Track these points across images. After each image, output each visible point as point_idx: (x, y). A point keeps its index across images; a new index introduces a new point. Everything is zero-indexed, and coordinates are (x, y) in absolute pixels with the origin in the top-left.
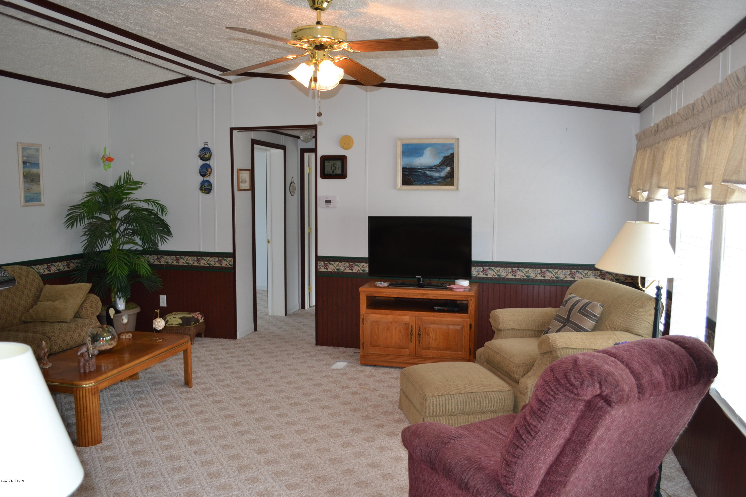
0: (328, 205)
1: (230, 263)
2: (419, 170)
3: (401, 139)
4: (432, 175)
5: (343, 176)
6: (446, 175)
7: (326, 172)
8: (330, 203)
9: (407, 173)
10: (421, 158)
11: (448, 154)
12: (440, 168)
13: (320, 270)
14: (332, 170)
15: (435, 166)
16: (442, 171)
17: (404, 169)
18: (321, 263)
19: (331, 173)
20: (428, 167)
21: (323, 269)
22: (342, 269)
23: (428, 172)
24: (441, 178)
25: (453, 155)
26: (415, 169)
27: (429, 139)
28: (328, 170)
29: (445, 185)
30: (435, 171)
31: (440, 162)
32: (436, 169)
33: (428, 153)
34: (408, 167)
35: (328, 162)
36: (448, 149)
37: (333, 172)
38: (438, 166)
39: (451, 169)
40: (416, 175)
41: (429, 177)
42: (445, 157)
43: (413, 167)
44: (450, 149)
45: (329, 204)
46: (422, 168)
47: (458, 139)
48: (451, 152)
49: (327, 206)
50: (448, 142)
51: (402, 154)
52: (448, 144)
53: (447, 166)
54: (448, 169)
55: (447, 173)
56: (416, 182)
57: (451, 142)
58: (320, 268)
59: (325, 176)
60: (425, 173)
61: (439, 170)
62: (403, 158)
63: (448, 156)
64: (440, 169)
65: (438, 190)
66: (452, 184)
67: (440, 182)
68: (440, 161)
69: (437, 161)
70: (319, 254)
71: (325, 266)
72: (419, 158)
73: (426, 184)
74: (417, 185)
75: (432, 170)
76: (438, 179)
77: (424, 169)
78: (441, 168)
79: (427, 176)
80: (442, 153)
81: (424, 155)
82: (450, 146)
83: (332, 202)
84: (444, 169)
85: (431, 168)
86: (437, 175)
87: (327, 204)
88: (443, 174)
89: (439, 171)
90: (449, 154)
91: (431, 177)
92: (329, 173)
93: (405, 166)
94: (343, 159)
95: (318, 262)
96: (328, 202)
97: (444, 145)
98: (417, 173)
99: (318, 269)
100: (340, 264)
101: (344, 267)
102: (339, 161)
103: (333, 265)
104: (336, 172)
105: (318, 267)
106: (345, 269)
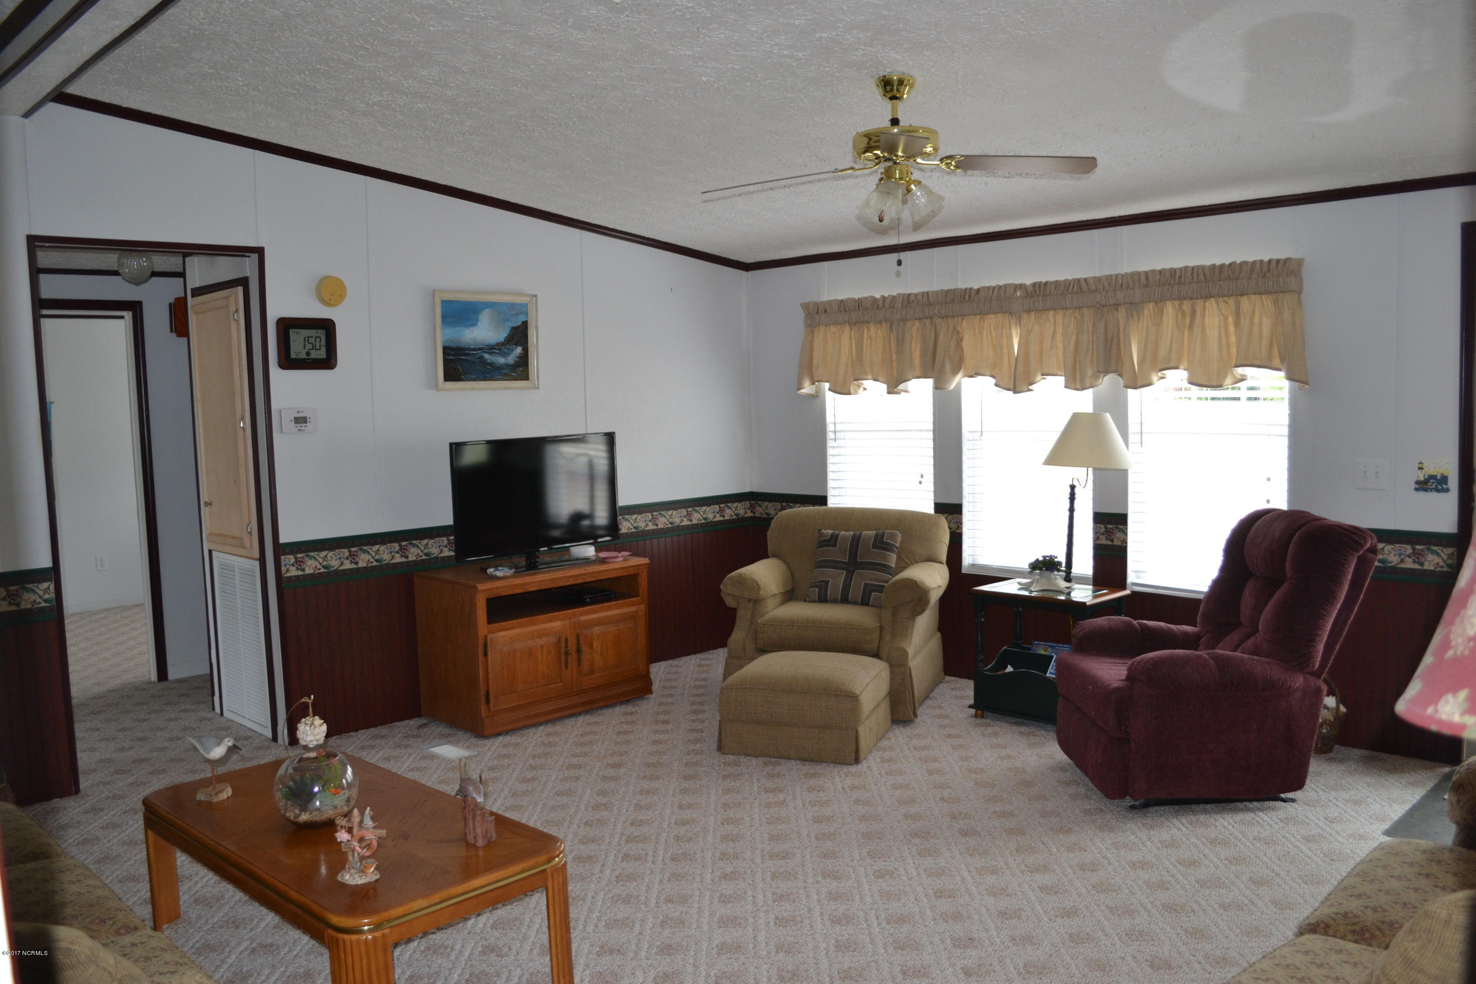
0: (302, 428)
1: (46, 596)
2: (471, 352)
3: (442, 291)
4: (494, 360)
5: (328, 362)
6: (516, 361)
7: (293, 356)
8: (306, 422)
9: (451, 357)
10: (474, 329)
11: (518, 322)
12: (506, 348)
13: (288, 575)
14: (306, 350)
15: (498, 344)
16: (509, 354)
17: (446, 350)
18: (288, 560)
19: (305, 357)
20: (487, 346)
21: (294, 572)
22: (335, 563)
23: (487, 356)
24: (507, 366)
25: (525, 324)
26: (464, 349)
27: (491, 293)
28: (298, 349)
29: (516, 379)
30: (497, 353)
31: (506, 338)
32: (500, 349)
33: (485, 318)
34: (452, 345)
35: (297, 332)
36: (518, 314)
37: (308, 354)
38: (503, 344)
39: (523, 349)
40: (467, 360)
42: (513, 328)
43: (462, 345)
44: (522, 313)
45: (303, 425)
47: (536, 296)
48: (522, 318)
49: (299, 430)
50: (518, 300)
51: (442, 320)
52: (517, 304)
53: (517, 344)
54: (519, 350)
55: (517, 357)
56: (467, 374)
57: (523, 300)
58: (288, 571)
59: (288, 362)
60: (482, 357)
61: (505, 353)
62: (443, 328)
63: (518, 327)
64: (506, 351)
65: (506, 388)
66: (526, 378)
67: (506, 375)
68: (506, 335)
69: (500, 336)
70: (283, 539)
71: (299, 563)
72: (471, 328)
73: (485, 379)
74: (469, 380)
75: (494, 352)
76: (503, 369)
80: (509, 320)
81: (479, 323)
82: (523, 309)
83: (308, 420)
84: (512, 350)
85: (491, 349)
86: (501, 360)
87: (299, 425)
88: (511, 359)
89: (504, 355)
90: (519, 324)
91: (492, 364)
92: (301, 356)
93: (447, 345)
94: (327, 327)
95: (282, 557)
96: (301, 420)
97: (511, 306)
98: (468, 358)
99: (283, 573)
100: (331, 554)
101: (340, 559)
102: (319, 331)
103: (315, 558)
104: (314, 355)
105: (283, 569)
106: (342, 564)
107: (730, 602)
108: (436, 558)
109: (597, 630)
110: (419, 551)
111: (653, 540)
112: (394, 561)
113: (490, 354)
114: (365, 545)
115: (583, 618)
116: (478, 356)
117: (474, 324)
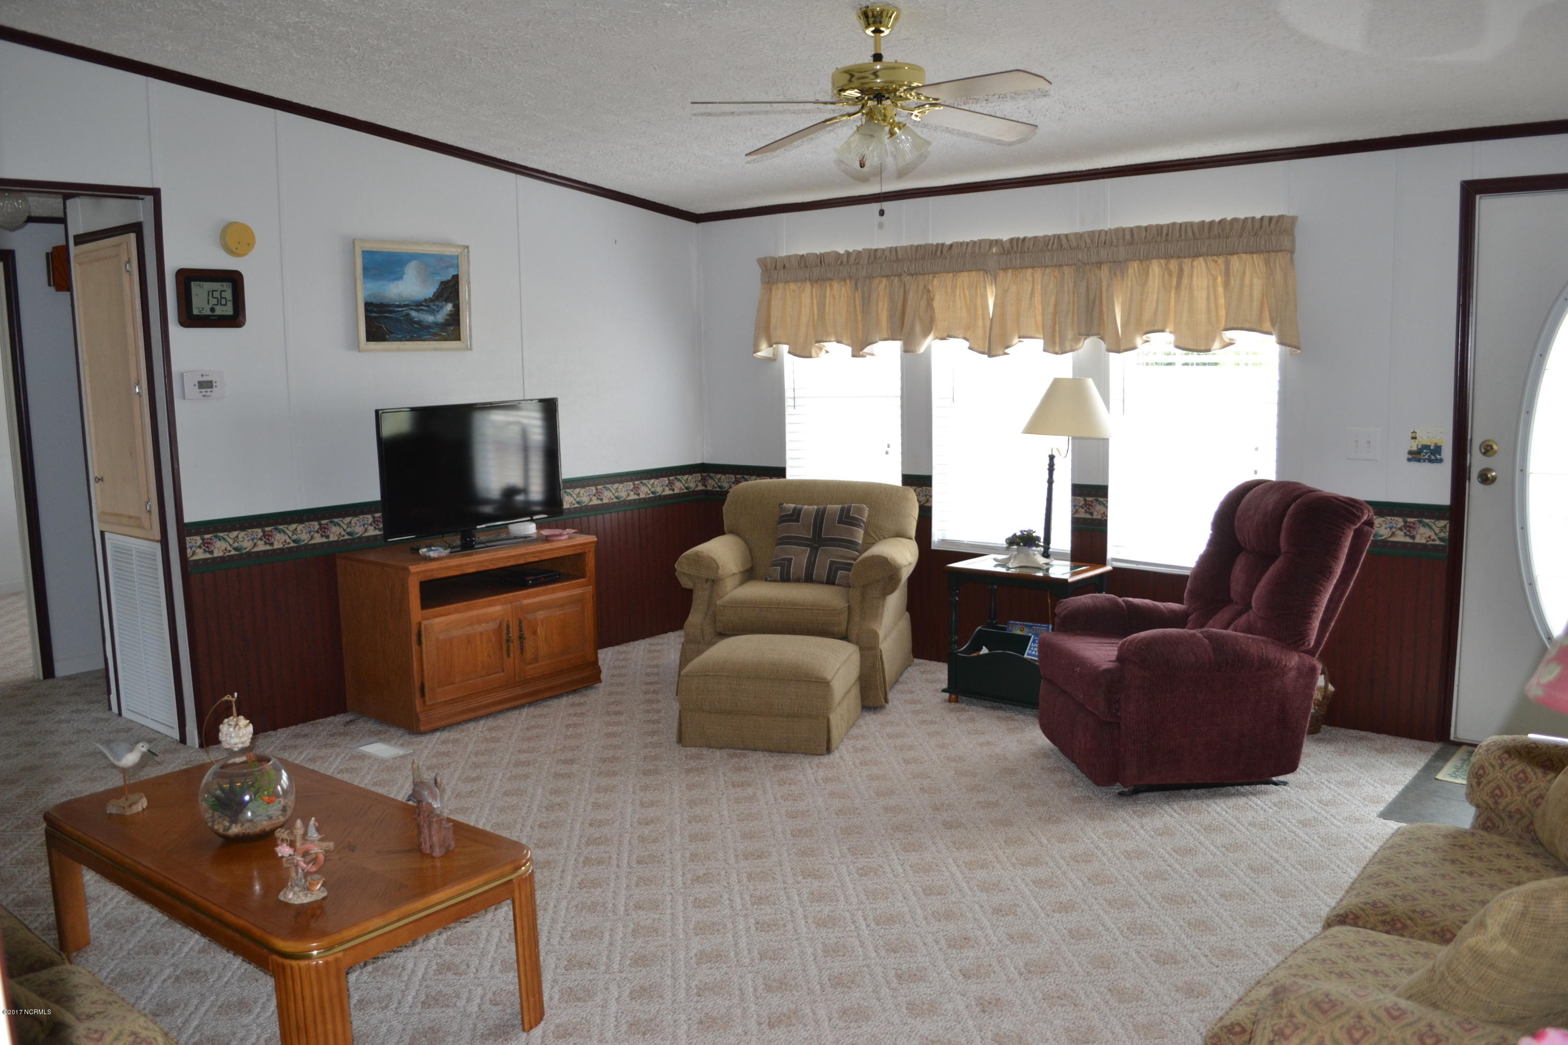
0: (208, 394)
2: (396, 309)
3: (362, 240)
4: (421, 319)
5: (235, 319)
6: (446, 320)
7: (195, 312)
8: (211, 387)
9: (373, 315)
10: (400, 283)
11: (447, 276)
12: (434, 305)
13: (195, 558)
14: (210, 306)
15: (426, 300)
16: (438, 311)
17: (369, 306)
18: (194, 541)
19: (209, 313)
21: (201, 555)
22: (247, 545)
23: (414, 314)
24: (436, 324)
25: (456, 278)
26: (389, 305)
27: (416, 243)
28: (201, 302)
29: (446, 339)
31: (435, 293)
32: (428, 306)
33: (411, 271)
34: (375, 301)
35: (199, 285)
36: (447, 267)
37: (212, 310)
38: (431, 300)
39: (454, 306)
40: (391, 318)
41: (416, 322)
42: (442, 283)
43: (386, 301)
44: (452, 266)
45: (209, 390)
46: (402, 303)
47: (467, 247)
48: (452, 272)
49: (204, 396)
50: (448, 251)
51: (364, 274)
52: (447, 256)
53: (447, 300)
54: (449, 307)
55: (448, 315)
56: (392, 333)
57: (454, 251)
58: (194, 553)
59: (190, 319)
60: (408, 315)
61: (434, 310)
62: (364, 283)
63: (448, 281)
64: (435, 307)
65: (436, 349)
66: (458, 338)
67: (436, 334)
68: (434, 290)
69: (428, 291)
70: (188, 518)
71: (206, 545)
72: (396, 282)
73: (412, 339)
74: (394, 341)
75: (422, 309)
76: (432, 329)
77: (406, 306)
78: (437, 306)
79: (411, 321)
80: (438, 274)
81: (405, 277)
82: (452, 261)
83: (214, 384)
84: (442, 307)
85: (419, 305)
86: (430, 318)
87: (203, 390)
88: (441, 317)
89: (433, 312)
90: (450, 278)
91: (419, 323)
92: (204, 313)
93: (369, 301)
94: (234, 279)
95: (188, 538)
96: (206, 385)
97: (440, 258)
98: (393, 315)
99: (189, 556)
100: (242, 534)
101: (253, 540)
102: (225, 284)
103: (224, 539)
104: (219, 311)
105: (189, 551)
106: (255, 545)
107: (686, 583)
108: (360, 538)
109: (540, 615)
110: (341, 530)
111: (598, 516)
112: (313, 542)
113: (417, 311)
114: (281, 524)
115: (526, 602)
116: (404, 313)
117: (399, 277)
